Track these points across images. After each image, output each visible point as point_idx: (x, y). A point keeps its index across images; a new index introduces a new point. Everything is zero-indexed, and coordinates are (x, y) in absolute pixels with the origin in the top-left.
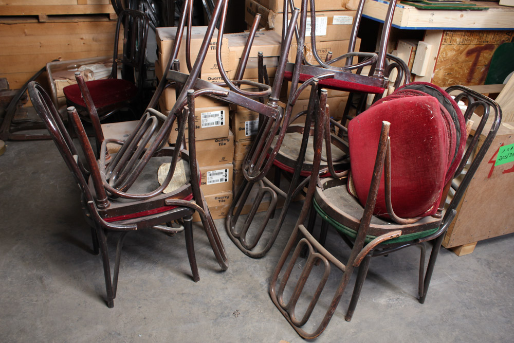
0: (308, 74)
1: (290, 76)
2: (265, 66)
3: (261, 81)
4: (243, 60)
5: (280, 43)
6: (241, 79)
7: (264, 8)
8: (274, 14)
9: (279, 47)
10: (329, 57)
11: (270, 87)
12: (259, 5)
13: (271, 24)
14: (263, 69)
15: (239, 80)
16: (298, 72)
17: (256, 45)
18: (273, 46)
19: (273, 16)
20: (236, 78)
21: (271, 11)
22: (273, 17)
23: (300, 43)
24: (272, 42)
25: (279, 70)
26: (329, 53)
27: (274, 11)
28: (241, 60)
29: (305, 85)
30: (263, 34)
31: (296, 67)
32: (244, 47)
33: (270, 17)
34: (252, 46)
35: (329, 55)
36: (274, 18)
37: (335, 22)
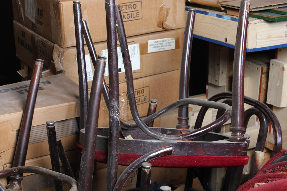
0: (131, 153)
1: (103, 157)
2: (60, 141)
3: (55, 167)
4: (23, 133)
5: (77, 97)
6: (23, 163)
7: (45, 39)
8: (61, 50)
9: (77, 104)
10: (152, 108)
11: (73, 180)
12: (36, 34)
13: (59, 66)
14: (57, 147)
15: (19, 167)
16: (115, 153)
17: (42, 106)
18: (67, 104)
19: (60, 52)
20: (14, 161)
21: (56, 45)
22: (61, 54)
23: (113, 107)
24: (65, 96)
25: (86, 156)
26: (152, 102)
27: (60, 45)
28: (20, 132)
29: (130, 171)
30: (49, 83)
31: (111, 144)
32: (21, 112)
33: (55, 55)
34: (35, 109)
35: (153, 104)
36: (62, 56)
37: (150, 50)
